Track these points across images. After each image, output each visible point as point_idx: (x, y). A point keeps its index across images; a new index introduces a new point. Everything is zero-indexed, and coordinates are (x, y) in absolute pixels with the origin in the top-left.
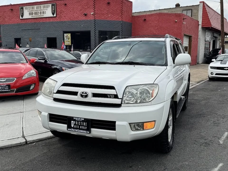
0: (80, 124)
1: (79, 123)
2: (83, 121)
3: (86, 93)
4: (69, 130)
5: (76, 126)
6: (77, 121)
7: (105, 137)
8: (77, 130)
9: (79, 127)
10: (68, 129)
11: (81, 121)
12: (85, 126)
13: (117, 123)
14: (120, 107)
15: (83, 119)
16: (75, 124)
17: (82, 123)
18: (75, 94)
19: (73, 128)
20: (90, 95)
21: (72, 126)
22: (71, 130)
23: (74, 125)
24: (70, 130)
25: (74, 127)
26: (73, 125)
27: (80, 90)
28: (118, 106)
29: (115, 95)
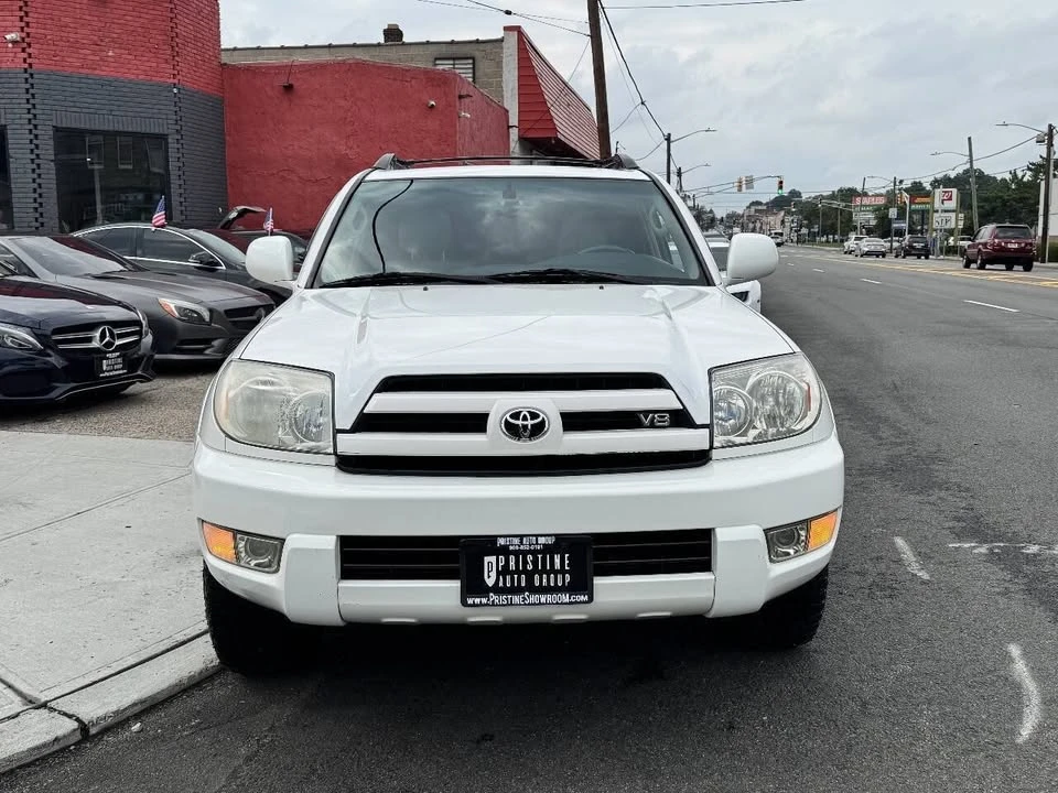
0: (530, 567)
1: (525, 563)
2: (547, 549)
3: (534, 416)
4: (474, 605)
5: (508, 578)
6: (516, 553)
7: (654, 611)
8: (517, 599)
9: (530, 580)
10: (470, 601)
11: (534, 553)
12: (562, 571)
13: (722, 535)
14: (704, 464)
15: (550, 541)
16: (504, 572)
17: (544, 560)
18: (476, 423)
19: (496, 589)
20: (555, 424)
21: (490, 582)
22: (484, 601)
23: (498, 573)
24: (477, 601)
25: (501, 584)
26: (493, 574)
27: (498, 404)
28: (697, 459)
29: (673, 413)
